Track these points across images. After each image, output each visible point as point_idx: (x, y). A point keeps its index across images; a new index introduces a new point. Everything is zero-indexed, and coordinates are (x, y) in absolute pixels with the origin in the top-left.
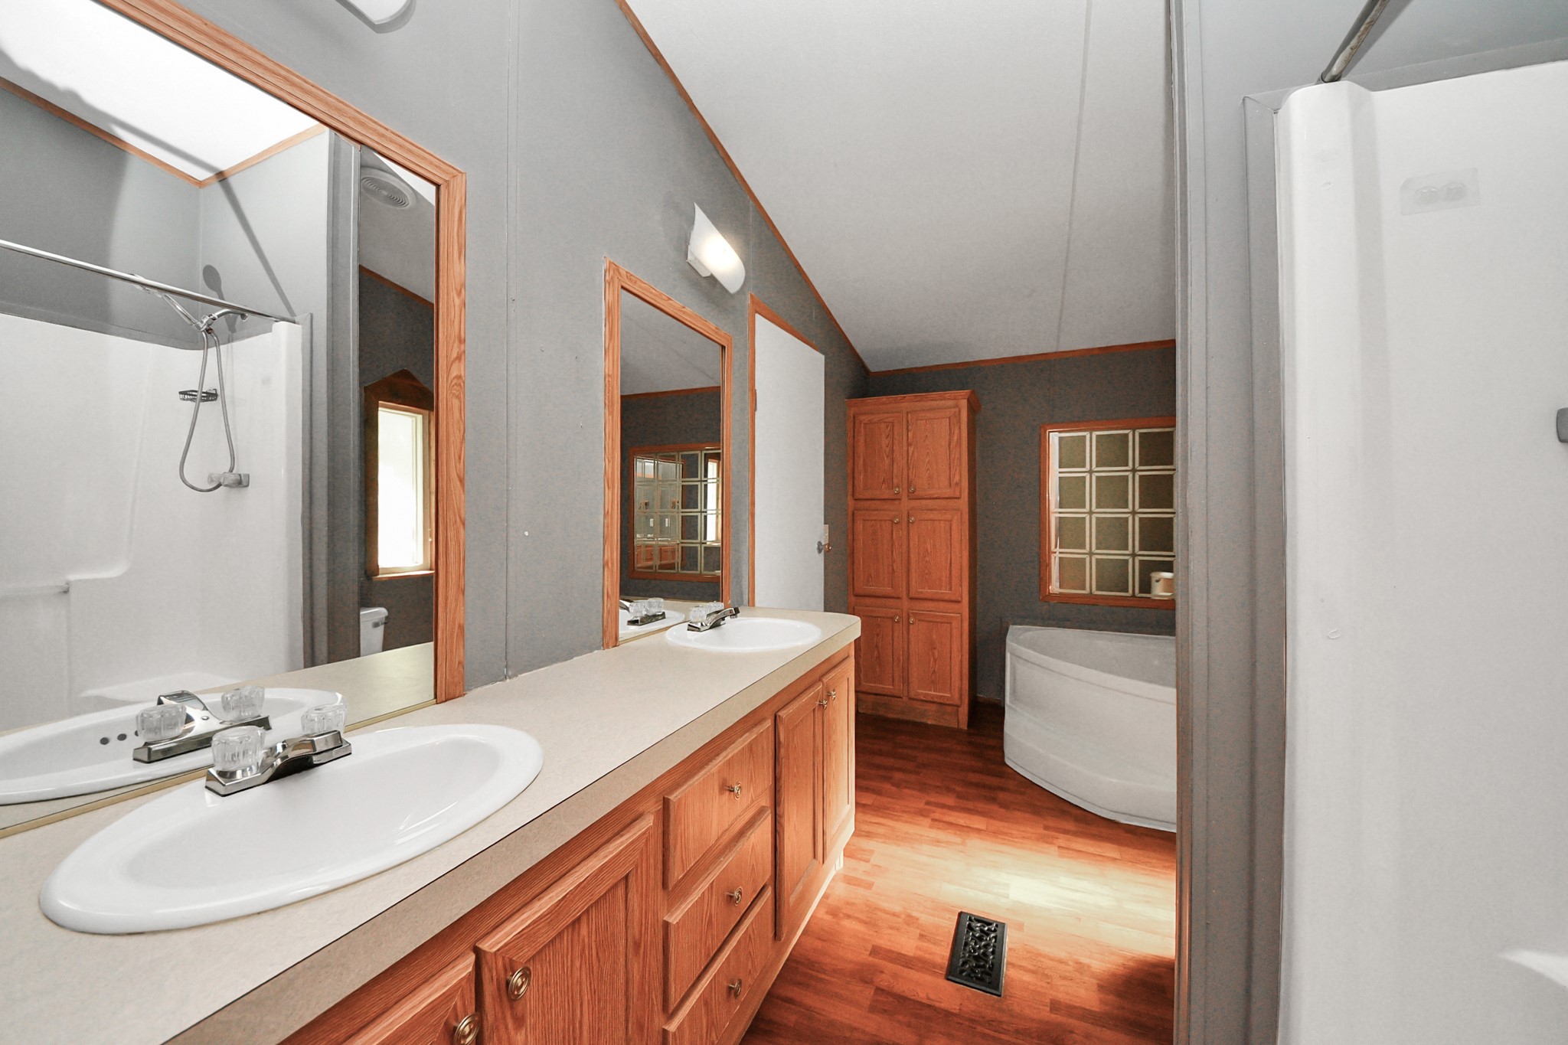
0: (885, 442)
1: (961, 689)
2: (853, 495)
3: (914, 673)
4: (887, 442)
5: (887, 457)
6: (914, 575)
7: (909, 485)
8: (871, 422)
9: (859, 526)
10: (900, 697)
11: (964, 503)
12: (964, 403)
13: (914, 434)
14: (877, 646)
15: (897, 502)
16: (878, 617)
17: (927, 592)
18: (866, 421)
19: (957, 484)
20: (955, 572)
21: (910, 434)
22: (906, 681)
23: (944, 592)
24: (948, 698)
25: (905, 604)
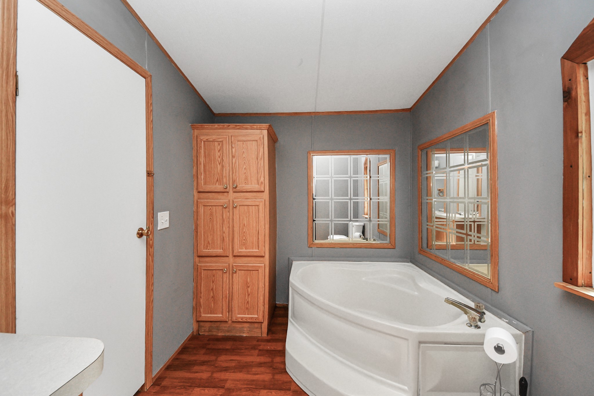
0: (218, 154)
1: (264, 312)
2: (197, 189)
3: (235, 304)
4: (219, 155)
5: (219, 164)
6: (236, 241)
7: (234, 182)
8: (207, 141)
9: (202, 210)
10: (226, 322)
11: (266, 195)
12: (265, 132)
13: (236, 150)
14: (212, 289)
15: (225, 194)
16: (213, 270)
17: (243, 251)
18: (205, 140)
19: (262, 183)
20: (261, 238)
21: (234, 150)
22: (230, 310)
23: (255, 251)
24: (256, 318)
25: (231, 259)
